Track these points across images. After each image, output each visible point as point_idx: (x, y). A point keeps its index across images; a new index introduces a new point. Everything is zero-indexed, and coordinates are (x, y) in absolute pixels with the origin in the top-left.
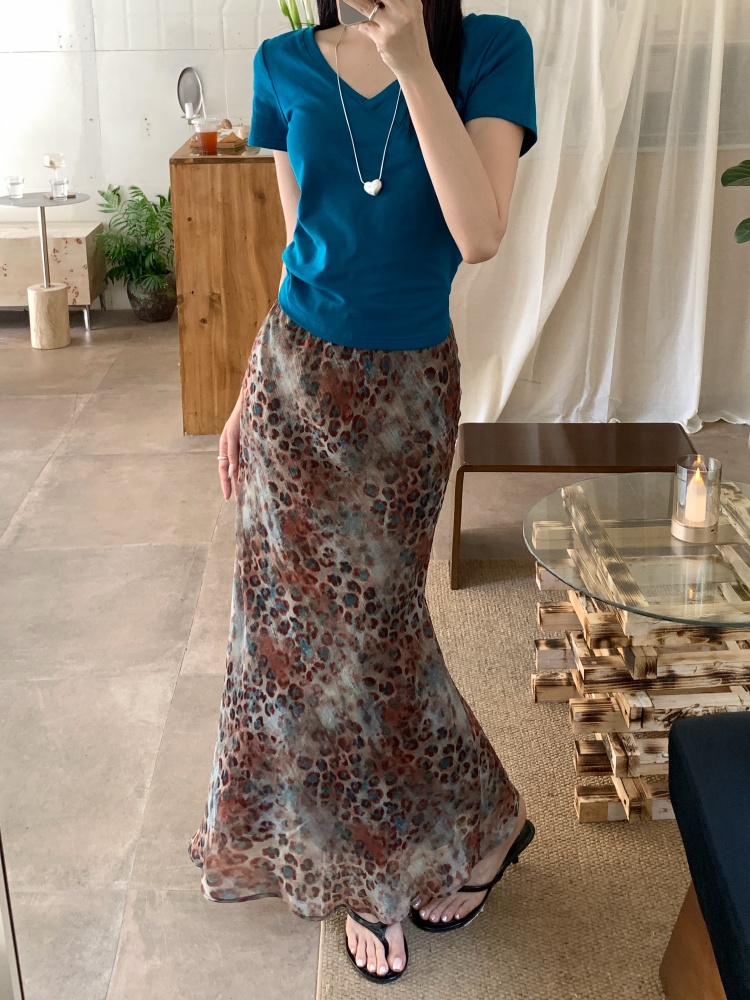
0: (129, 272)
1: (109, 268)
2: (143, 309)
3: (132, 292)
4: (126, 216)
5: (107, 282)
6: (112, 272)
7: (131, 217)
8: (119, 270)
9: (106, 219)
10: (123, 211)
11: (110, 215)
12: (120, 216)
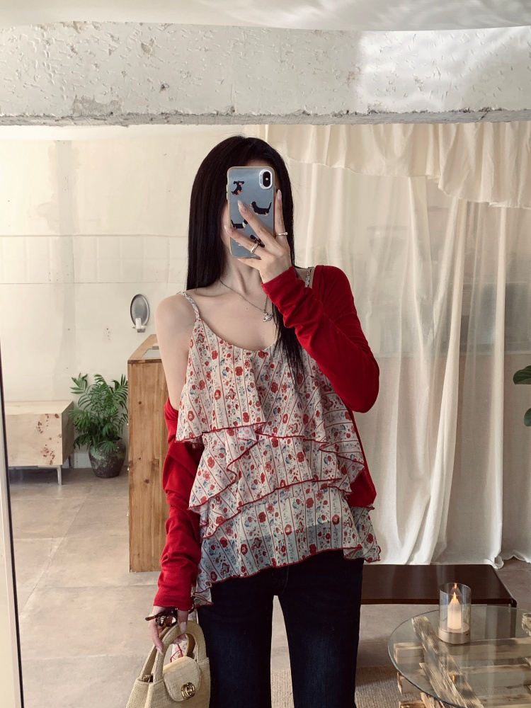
0: (91, 439)
1: (76, 435)
2: (99, 468)
3: (92, 455)
4: (90, 396)
5: (75, 447)
6: (78, 439)
7: (94, 397)
8: (84, 437)
9: (76, 398)
10: (89, 392)
11: (79, 396)
12: (86, 396)
